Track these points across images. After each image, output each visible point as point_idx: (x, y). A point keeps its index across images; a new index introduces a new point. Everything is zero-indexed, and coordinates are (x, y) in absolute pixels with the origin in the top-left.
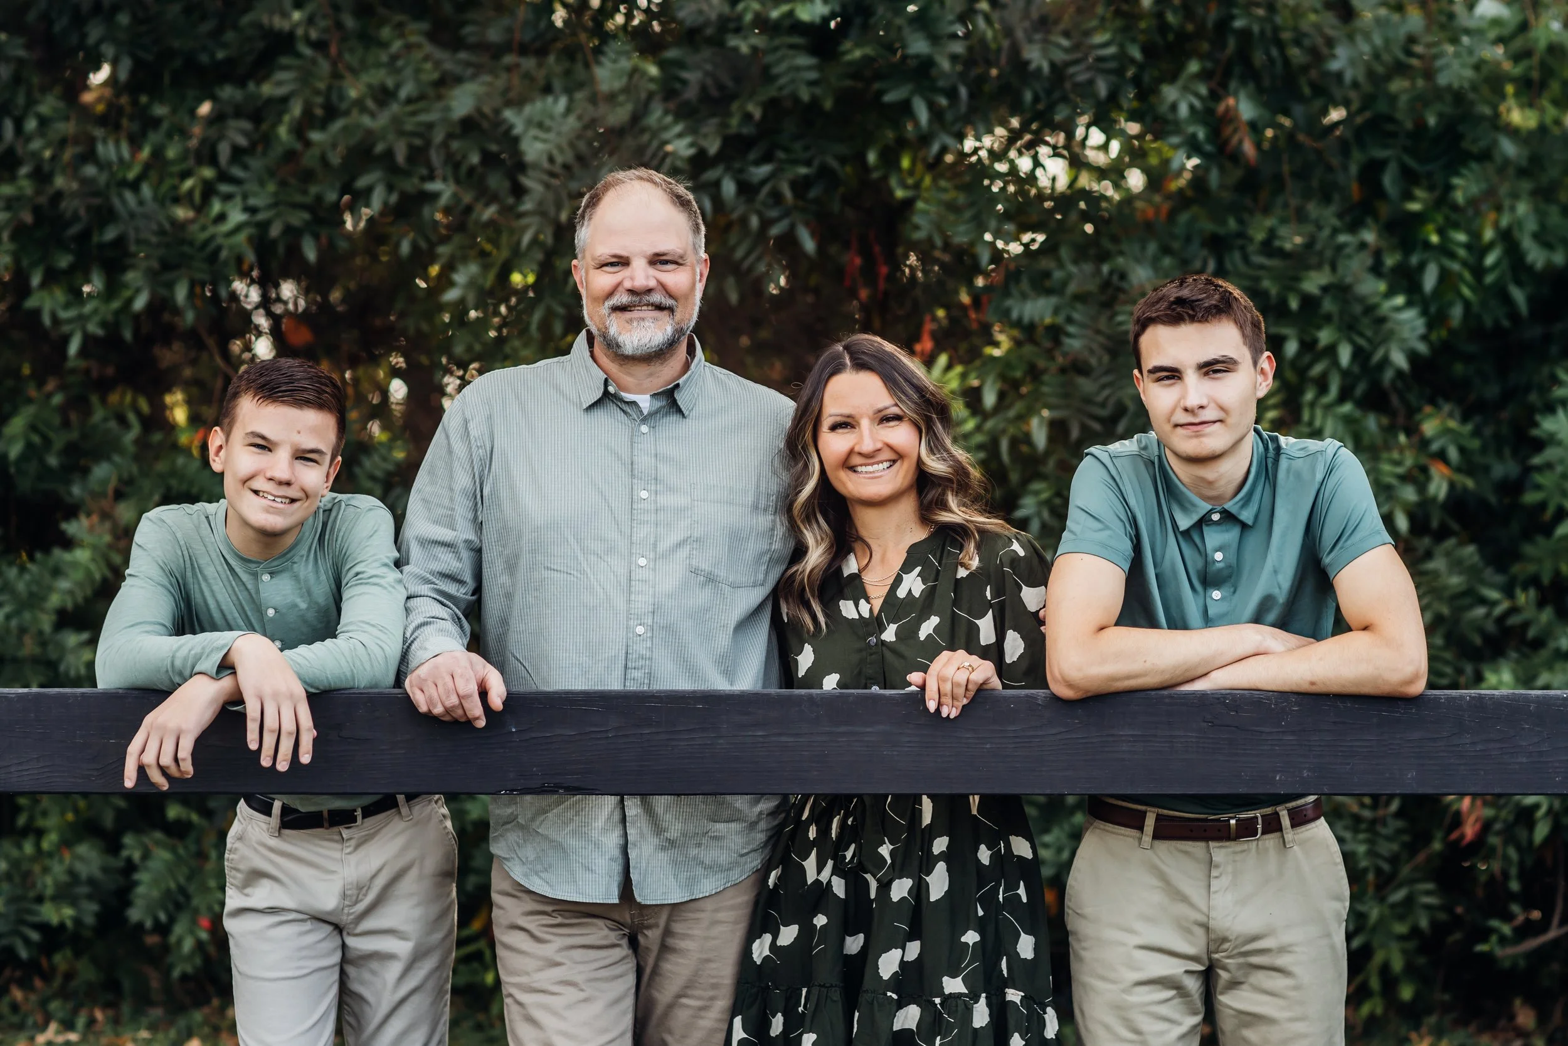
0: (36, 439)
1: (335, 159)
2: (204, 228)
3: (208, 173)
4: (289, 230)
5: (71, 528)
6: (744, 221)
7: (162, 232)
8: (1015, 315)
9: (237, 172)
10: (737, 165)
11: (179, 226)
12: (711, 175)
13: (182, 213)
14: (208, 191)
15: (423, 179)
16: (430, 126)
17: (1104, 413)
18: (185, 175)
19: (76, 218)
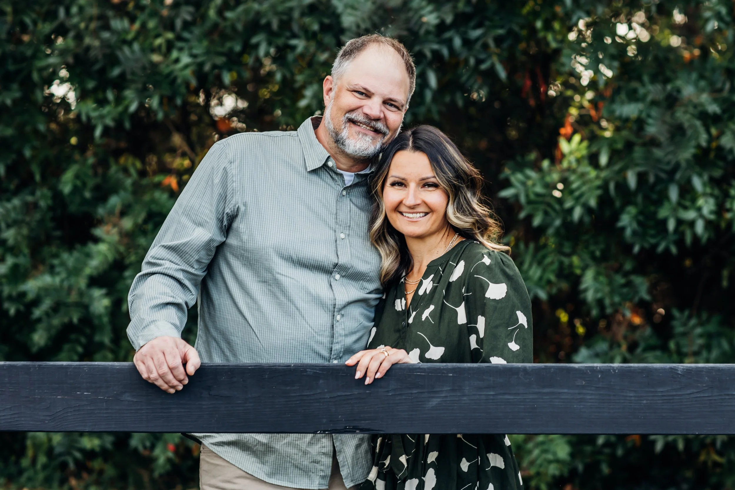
0: (78, 183)
1: (240, 27)
2: (168, 66)
3: (170, 35)
4: (215, 67)
5: (99, 232)
6: (466, 61)
7: (144, 68)
8: (618, 113)
9: (186, 35)
10: (462, 29)
11: (154, 65)
12: (448, 35)
13: (156, 58)
14: (170, 46)
15: (289, 38)
16: (291, 9)
17: (668, 168)
18: (157, 36)
19: (96, 61)
